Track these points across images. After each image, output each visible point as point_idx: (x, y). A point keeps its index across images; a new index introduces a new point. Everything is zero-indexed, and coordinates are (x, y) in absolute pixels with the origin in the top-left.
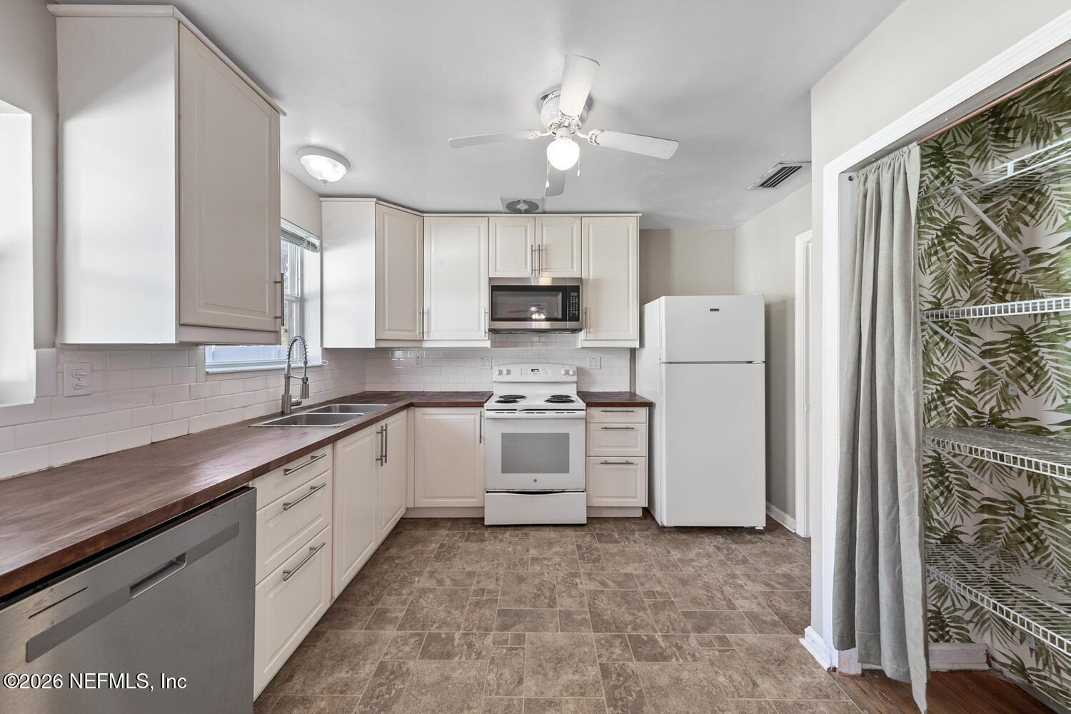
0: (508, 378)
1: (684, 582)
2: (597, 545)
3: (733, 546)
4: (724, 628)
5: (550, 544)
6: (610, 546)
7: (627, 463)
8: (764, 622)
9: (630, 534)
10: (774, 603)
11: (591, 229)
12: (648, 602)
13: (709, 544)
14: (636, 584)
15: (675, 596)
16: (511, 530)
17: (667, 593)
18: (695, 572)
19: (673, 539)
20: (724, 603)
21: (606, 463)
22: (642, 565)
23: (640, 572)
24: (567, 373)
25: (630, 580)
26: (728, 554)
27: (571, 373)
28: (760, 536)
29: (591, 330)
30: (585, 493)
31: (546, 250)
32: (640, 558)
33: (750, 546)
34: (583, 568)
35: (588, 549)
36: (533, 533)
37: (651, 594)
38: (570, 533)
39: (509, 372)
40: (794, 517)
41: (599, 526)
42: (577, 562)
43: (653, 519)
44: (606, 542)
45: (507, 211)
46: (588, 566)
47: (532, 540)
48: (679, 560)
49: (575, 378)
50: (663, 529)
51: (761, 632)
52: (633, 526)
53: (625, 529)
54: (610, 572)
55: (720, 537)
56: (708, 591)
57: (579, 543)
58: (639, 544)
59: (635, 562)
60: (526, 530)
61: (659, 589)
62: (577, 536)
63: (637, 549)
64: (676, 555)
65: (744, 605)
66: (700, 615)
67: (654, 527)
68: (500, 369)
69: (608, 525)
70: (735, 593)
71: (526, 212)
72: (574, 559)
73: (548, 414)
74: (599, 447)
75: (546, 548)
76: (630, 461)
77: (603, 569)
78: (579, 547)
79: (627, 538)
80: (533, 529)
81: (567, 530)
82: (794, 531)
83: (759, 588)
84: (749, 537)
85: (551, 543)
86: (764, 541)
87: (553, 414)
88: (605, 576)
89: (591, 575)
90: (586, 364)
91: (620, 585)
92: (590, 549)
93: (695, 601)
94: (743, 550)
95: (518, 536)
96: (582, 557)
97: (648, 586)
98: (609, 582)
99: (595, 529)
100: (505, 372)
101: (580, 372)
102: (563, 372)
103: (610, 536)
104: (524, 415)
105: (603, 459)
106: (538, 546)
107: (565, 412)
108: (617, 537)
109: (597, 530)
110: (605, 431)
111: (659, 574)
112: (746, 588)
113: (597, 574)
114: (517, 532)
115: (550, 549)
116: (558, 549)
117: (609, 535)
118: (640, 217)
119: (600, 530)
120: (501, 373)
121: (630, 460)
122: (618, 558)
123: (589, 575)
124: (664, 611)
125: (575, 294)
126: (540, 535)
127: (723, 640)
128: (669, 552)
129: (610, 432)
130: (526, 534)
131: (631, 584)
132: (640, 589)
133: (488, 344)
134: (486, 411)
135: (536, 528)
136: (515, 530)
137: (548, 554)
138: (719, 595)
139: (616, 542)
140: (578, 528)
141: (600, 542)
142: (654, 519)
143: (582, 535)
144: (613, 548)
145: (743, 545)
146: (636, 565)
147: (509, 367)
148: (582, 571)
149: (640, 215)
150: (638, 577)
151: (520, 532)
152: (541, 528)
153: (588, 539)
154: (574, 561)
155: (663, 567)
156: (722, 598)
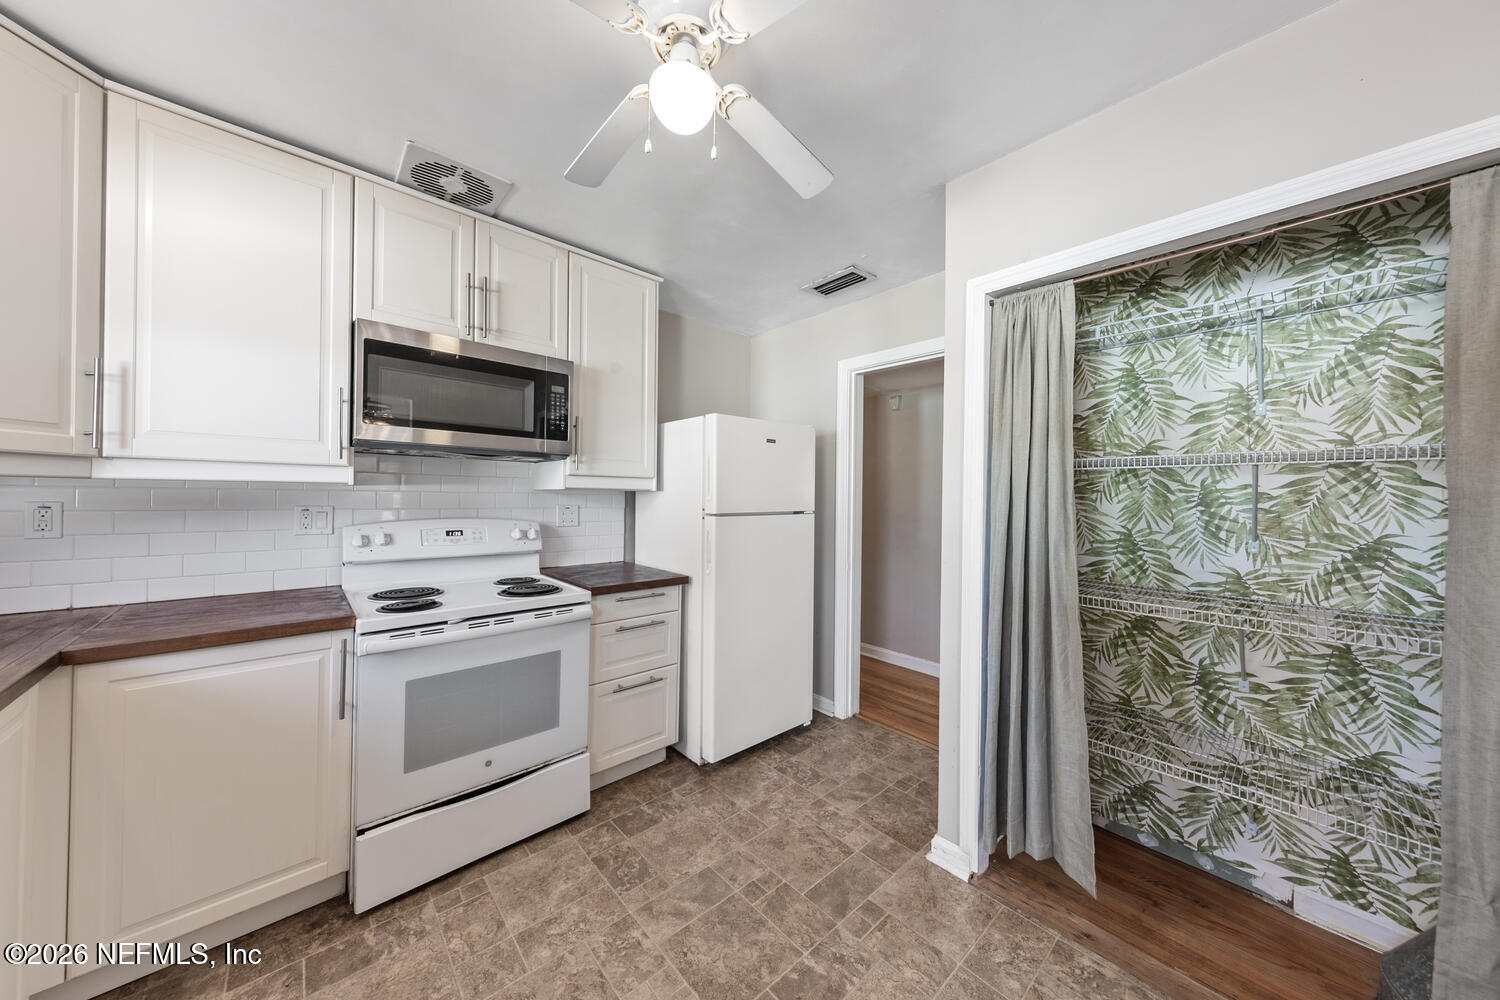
0: (391, 553)
1: (778, 844)
2: (628, 843)
3: (793, 759)
4: (860, 889)
5: (542, 883)
6: (649, 833)
7: (653, 681)
8: (886, 853)
9: (666, 798)
10: (878, 820)
11: (586, 277)
12: (758, 905)
13: (768, 767)
14: (726, 884)
15: (784, 872)
16: (435, 894)
17: (771, 875)
18: (780, 819)
19: (725, 779)
20: (836, 850)
21: (621, 689)
22: (712, 845)
23: (718, 858)
24: (525, 535)
25: (714, 882)
26: (796, 774)
27: (532, 534)
28: (809, 734)
29: (584, 459)
30: (587, 754)
31: (499, 292)
32: (704, 834)
33: (808, 752)
34: (632, 901)
35: (616, 858)
36: (490, 877)
37: (753, 889)
38: (566, 839)
39: (389, 540)
40: (833, 699)
41: (609, 804)
42: (614, 896)
43: (683, 757)
44: (639, 830)
45: (411, 181)
46: (636, 892)
47: (496, 896)
48: (751, 809)
49: (538, 545)
50: (705, 769)
51: (893, 869)
52: (662, 781)
53: (654, 791)
54: (677, 883)
55: (772, 752)
56: (811, 842)
57: (595, 854)
58: (691, 809)
59: (702, 844)
60: (471, 877)
61: (757, 874)
62: (582, 840)
63: (691, 819)
64: (743, 804)
65: (856, 839)
66: (827, 885)
67: (691, 770)
68: (365, 532)
69: (624, 796)
70: (836, 828)
71: (456, 199)
72: (604, 892)
73: (521, 621)
74: (608, 664)
75: (537, 898)
76: (657, 677)
77: (663, 885)
78: (600, 862)
79: (666, 807)
80: (484, 867)
81: (558, 838)
82: (832, 715)
83: (851, 807)
84: (800, 740)
85: (543, 880)
86: (815, 739)
87: (528, 619)
88: (674, 897)
89: (651, 909)
90: (555, 519)
91: (704, 899)
92: (621, 857)
93: (810, 868)
94: (805, 759)
95: (458, 899)
96: (617, 882)
97: (741, 877)
98: (687, 904)
99: (607, 812)
100: (379, 539)
101: (546, 532)
102: (517, 534)
103: (639, 814)
104: (464, 631)
105: (614, 684)
106: (518, 902)
107: (554, 611)
108: (650, 811)
109: (611, 813)
110: (619, 635)
111: (743, 848)
112: (842, 814)
113: (660, 900)
114: (451, 893)
115: (547, 894)
116: (563, 887)
117: (636, 813)
118: (660, 284)
119: (616, 812)
120: (366, 541)
121: (656, 674)
122: (673, 850)
123: (648, 909)
124: (785, 908)
125: (560, 390)
126: (507, 873)
127: (870, 909)
128: (733, 804)
129: (626, 635)
130: (475, 886)
131: (719, 888)
132: (736, 890)
133: (347, 476)
134: (360, 638)
135: (492, 862)
136: (443, 890)
137: (549, 909)
138: (826, 842)
139: (653, 821)
140: (576, 825)
141: (629, 833)
142: (685, 757)
143: (591, 836)
144: (654, 836)
145: (801, 754)
146: (704, 850)
147: (389, 528)
148: (631, 910)
149: (662, 280)
150: (720, 869)
151: (458, 889)
152: (504, 856)
153: (607, 838)
154: (607, 896)
155: (742, 832)
156: (831, 844)
